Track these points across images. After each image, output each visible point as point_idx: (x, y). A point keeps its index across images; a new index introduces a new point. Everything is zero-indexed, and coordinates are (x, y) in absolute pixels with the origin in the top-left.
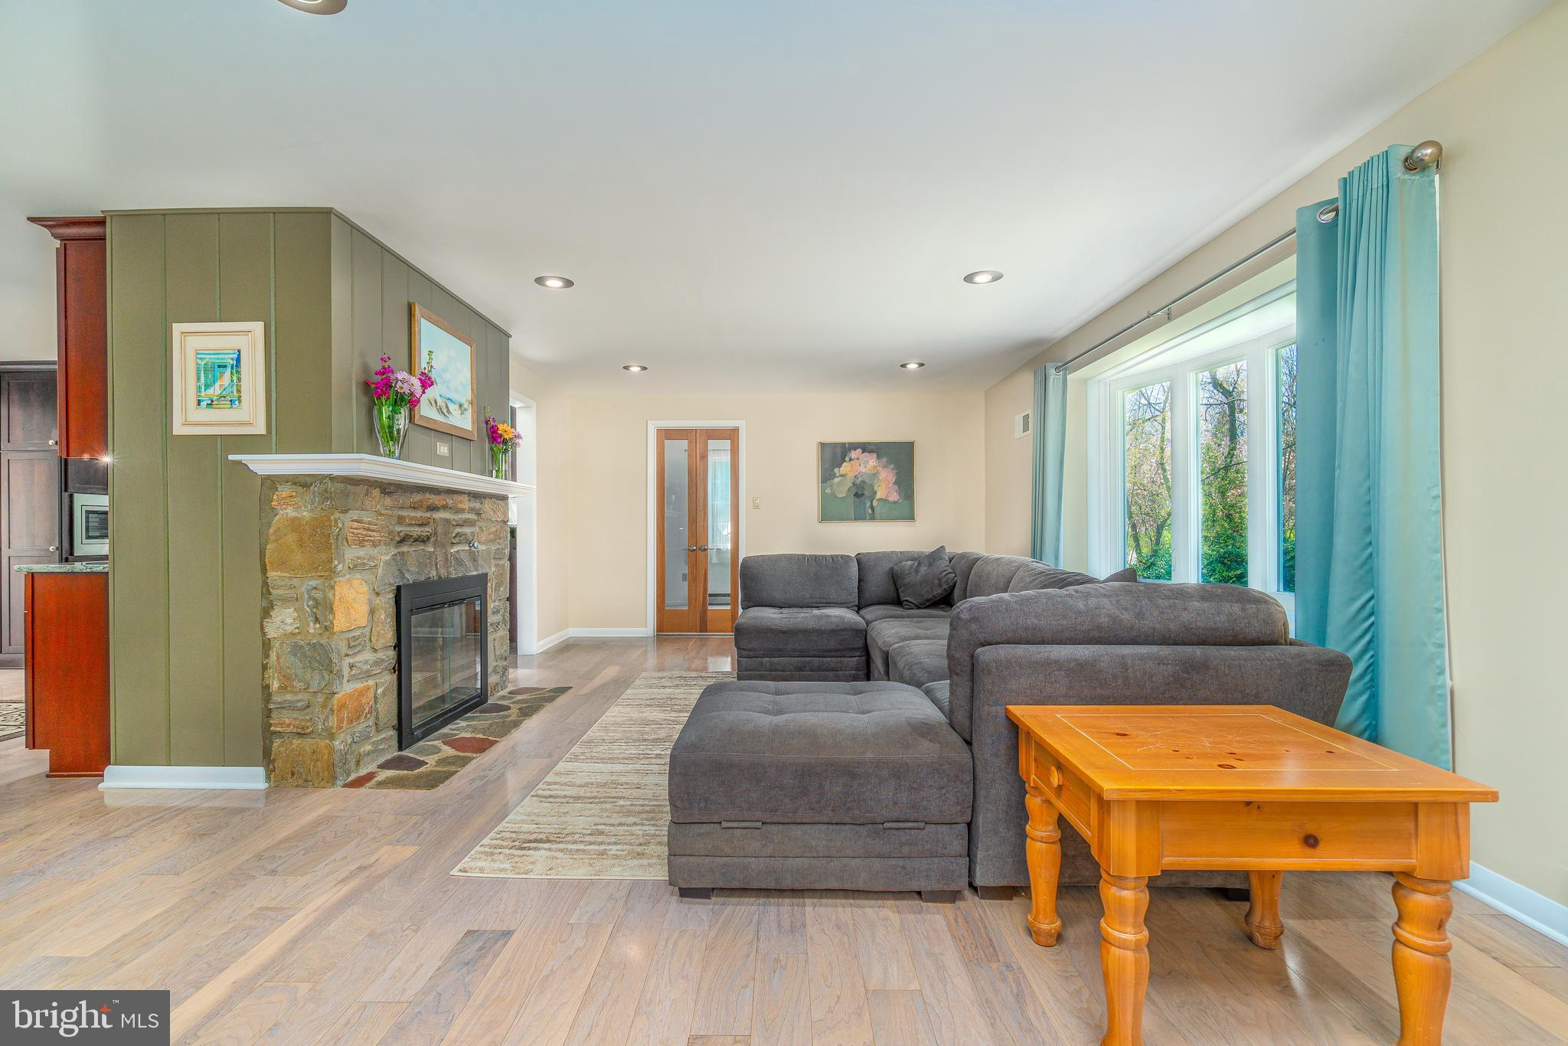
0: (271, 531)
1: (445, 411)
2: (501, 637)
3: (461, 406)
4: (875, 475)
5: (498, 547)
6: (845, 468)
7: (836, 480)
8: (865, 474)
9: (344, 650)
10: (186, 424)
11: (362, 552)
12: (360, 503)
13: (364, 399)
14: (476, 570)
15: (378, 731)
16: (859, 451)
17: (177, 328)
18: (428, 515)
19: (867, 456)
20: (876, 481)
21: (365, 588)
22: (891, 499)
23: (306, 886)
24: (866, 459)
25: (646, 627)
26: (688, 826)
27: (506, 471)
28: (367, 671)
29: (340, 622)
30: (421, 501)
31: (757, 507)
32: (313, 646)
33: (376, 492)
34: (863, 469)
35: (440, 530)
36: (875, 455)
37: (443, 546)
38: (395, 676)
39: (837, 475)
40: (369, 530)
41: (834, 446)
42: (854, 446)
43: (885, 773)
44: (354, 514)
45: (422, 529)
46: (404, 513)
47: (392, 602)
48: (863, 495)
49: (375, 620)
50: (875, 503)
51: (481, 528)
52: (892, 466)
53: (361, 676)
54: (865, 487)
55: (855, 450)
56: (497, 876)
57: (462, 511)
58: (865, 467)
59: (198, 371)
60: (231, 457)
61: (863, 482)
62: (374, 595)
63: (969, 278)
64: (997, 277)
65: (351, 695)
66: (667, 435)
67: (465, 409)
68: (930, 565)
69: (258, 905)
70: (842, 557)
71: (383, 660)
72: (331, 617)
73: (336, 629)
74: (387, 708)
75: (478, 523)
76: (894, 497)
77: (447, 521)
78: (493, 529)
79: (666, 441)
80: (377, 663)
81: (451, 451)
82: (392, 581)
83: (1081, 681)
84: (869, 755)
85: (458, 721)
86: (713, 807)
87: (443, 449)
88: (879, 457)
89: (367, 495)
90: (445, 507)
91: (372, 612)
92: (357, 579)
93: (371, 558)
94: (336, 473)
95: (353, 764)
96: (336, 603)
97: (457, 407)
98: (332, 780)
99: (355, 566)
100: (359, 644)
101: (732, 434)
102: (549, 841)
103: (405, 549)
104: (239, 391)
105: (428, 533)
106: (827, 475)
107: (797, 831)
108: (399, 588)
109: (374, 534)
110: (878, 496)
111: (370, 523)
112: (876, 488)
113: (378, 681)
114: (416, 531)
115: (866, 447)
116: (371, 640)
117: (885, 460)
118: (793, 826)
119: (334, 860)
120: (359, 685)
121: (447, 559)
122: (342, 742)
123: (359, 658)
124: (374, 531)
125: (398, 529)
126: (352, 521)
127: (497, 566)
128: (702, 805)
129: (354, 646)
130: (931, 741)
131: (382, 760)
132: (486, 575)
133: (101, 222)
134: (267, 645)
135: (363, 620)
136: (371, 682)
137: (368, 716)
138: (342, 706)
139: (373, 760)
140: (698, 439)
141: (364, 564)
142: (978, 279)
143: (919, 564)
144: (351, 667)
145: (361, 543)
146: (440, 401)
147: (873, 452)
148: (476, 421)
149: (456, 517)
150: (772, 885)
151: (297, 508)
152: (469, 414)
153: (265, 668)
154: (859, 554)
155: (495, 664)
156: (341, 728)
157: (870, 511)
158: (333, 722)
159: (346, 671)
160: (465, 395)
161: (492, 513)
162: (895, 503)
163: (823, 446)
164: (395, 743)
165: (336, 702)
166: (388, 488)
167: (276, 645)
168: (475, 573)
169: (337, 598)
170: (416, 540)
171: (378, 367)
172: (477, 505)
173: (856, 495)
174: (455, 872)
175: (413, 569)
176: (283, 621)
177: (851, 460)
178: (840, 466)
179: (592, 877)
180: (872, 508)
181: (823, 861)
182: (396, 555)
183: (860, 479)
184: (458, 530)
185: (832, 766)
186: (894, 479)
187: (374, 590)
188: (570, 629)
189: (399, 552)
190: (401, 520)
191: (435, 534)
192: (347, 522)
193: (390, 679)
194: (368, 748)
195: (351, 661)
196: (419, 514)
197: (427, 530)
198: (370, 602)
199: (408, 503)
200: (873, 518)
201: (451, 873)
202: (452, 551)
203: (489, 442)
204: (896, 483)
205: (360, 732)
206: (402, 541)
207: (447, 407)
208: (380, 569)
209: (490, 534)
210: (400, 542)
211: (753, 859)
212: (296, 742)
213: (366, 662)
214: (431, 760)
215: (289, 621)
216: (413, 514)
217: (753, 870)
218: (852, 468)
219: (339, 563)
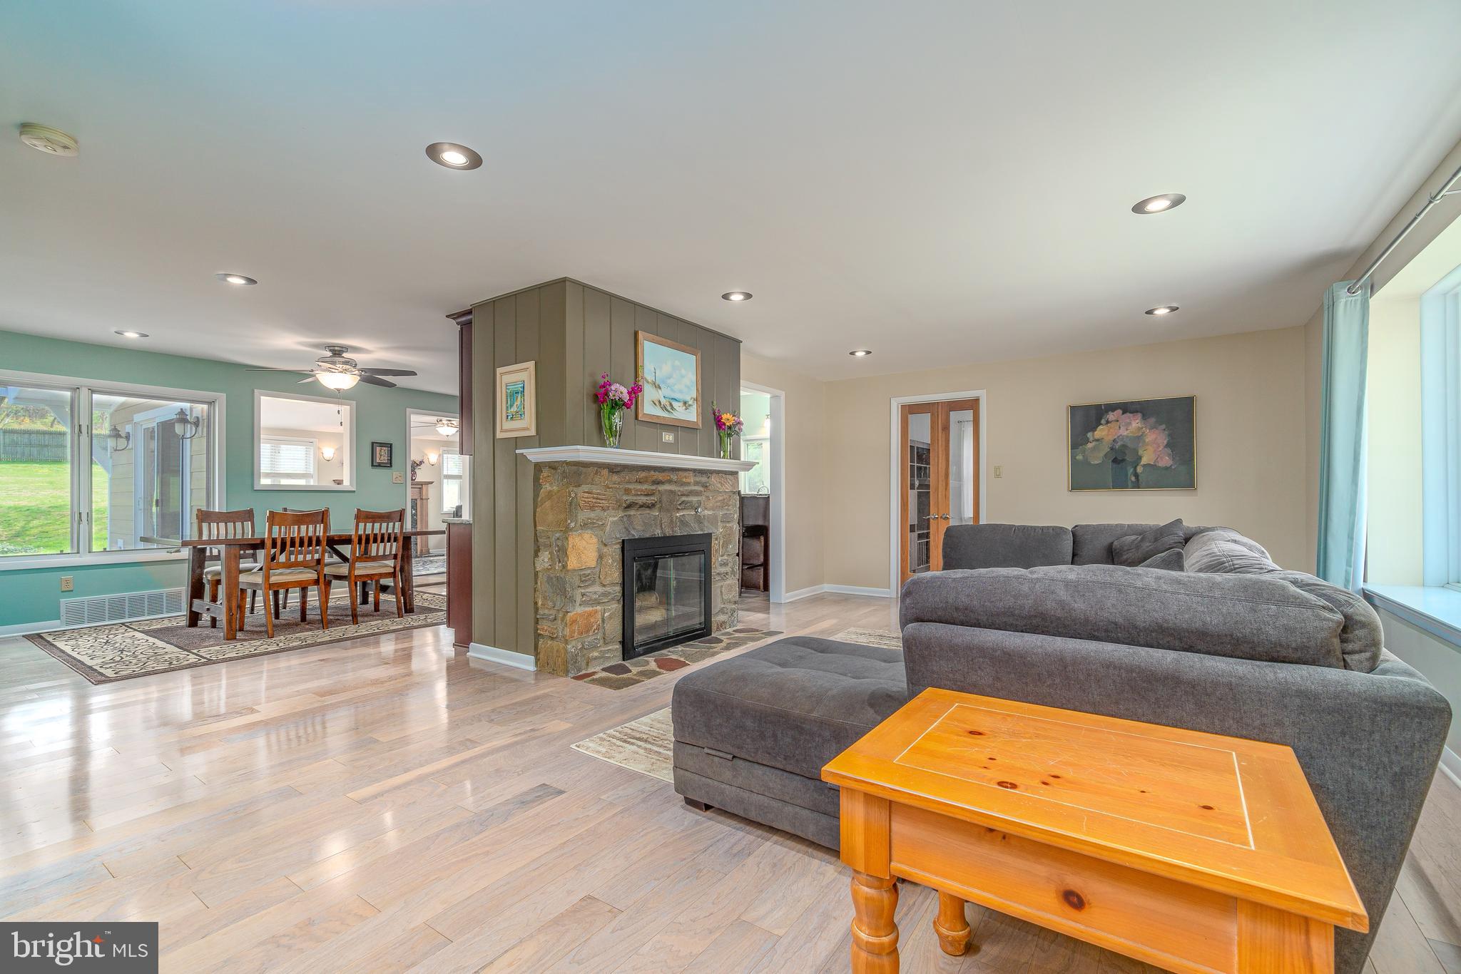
0: (539, 499)
1: (669, 408)
2: (729, 585)
3: (685, 403)
4: (1139, 438)
5: (726, 512)
6: (1101, 432)
7: (1090, 445)
8: (1127, 437)
9: (578, 583)
10: (502, 431)
11: (592, 515)
12: (590, 480)
13: (594, 406)
14: (702, 530)
15: (606, 643)
16: (1120, 411)
17: (499, 370)
18: (654, 487)
19: (1129, 418)
20: (1141, 444)
21: (595, 540)
22: (1161, 464)
23: (498, 733)
24: (1128, 421)
25: (889, 588)
26: (684, 745)
27: (730, 452)
28: (595, 600)
29: (572, 563)
30: (646, 477)
31: (998, 476)
32: (557, 578)
33: (605, 472)
34: (1123, 432)
35: (664, 498)
36: (1139, 415)
37: (668, 510)
38: (621, 606)
39: (1091, 439)
40: (597, 499)
41: (1086, 409)
42: (1112, 407)
43: (827, 734)
44: (585, 488)
45: (648, 498)
46: (631, 486)
47: (619, 551)
48: (1123, 460)
49: (603, 563)
50: (1139, 470)
51: (708, 497)
52: (1164, 426)
53: (590, 602)
54: (1127, 452)
55: (1113, 411)
56: (592, 755)
57: (689, 484)
58: (1127, 430)
59: (507, 396)
60: (517, 451)
61: (1124, 446)
62: (602, 547)
63: (1139, 208)
64: (1178, 201)
65: (581, 615)
66: (910, 410)
67: (690, 405)
68: (1156, 540)
69: (467, 737)
70: (1054, 528)
71: (610, 593)
72: (566, 559)
73: (569, 567)
74: (614, 627)
75: (705, 493)
76: (1166, 461)
77: (671, 492)
78: (721, 498)
79: (909, 416)
80: (605, 594)
81: (676, 438)
82: (618, 536)
83: (1010, 673)
84: (815, 714)
85: (679, 646)
86: (698, 734)
87: (668, 437)
88: (1145, 417)
89: (596, 473)
90: (670, 482)
91: (601, 557)
92: (587, 535)
93: (600, 519)
94: (569, 460)
95: (584, 664)
96: (569, 550)
97: (681, 404)
98: (566, 672)
99: (585, 524)
100: (589, 579)
101: (973, 405)
102: (646, 741)
103: (632, 512)
104: (524, 408)
105: (654, 502)
106: (1078, 439)
107: (759, 771)
108: (623, 541)
109: (603, 501)
110: (1144, 461)
111: (598, 494)
112: (1140, 452)
113: (606, 607)
114: (643, 499)
115: (1127, 408)
116: (599, 577)
117: (1152, 420)
118: (756, 766)
119: (525, 722)
120: (589, 609)
121: (672, 521)
122: (573, 647)
123: (590, 589)
124: (602, 500)
125: (625, 498)
126: (584, 492)
127: (724, 527)
128: (690, 730)
129: (584, 580)
130: (875, 712)
131: (607, 664)
132: (709, 535)
133: (469, 312)
134: (536, 574)
135: (593, 564)
136: (599, 608)
137: (596, 631)
138: (574, 622)
139: (599, 665)
140: (941, 413)
141: (594, 523)
142: (1151, 207)
143: (1142, 540)
144: (583, 595)
145: (592, 508)
146: (663, 401)
147: (1137, 412)
148: (703, 414)
149: (681, 489)
150: (741, 814)
151: (551, 485)
152: (694, 409)
153: (535, 590)
154: (1076, 526)
155: (722, 606)
156: (574, 637)
157: (1133, 479)
158: (567, 631)
159: (578, 598)
160: (691, 393)
161: (719, 485)
162: (1167, 468)
163: (1074, 410)
164: (619, 654)
165: (568, 619)
166: (614, 469)
167: (540, 575)
168: (699, 533)
169: (570, 546)
170: (641, 506)
171: (601, 382)
172: (704, 479)
173: (1115, 461)
174: (573, 746)
175: (639, 528)
176: (544, 559)
177: (1108, 422)
178: (1094, 429)
179: (645, 773)
180: (1136, 475)
181: (780, 804)
182: (622, 517)
183: (1119, 444)
184: (684, 498)
185: (783, 717)
186: (1165, 442)
187: (602, 541)
188: (825, 585)
189: (626, 516)
190: (627, 491)
191: (660, 502)
192: (581, 493)
193: (616, 607)
194: (596, 654)
195: (583, 591)
196: (645, 487)
197: (654, 499)
198: (599, 550)
199: (634, 478)
200: (1137, 485)
201: (571, 746)
202: (678, 515)
203: (717, 429)
204: (1167, 446)
205: (589, 642)
206: (629, 507)
207: (671, 405)
208: (608, 527)
209: (717, 502)
210: (626, 508)
211: (728, 786)
212: (550, 642)
213: (595, 593)
214: (635, 670)
215: (546, 560)
216: (639, 487)
217: (727, 796)
218: (1109, 430)
219: (571, 522)
